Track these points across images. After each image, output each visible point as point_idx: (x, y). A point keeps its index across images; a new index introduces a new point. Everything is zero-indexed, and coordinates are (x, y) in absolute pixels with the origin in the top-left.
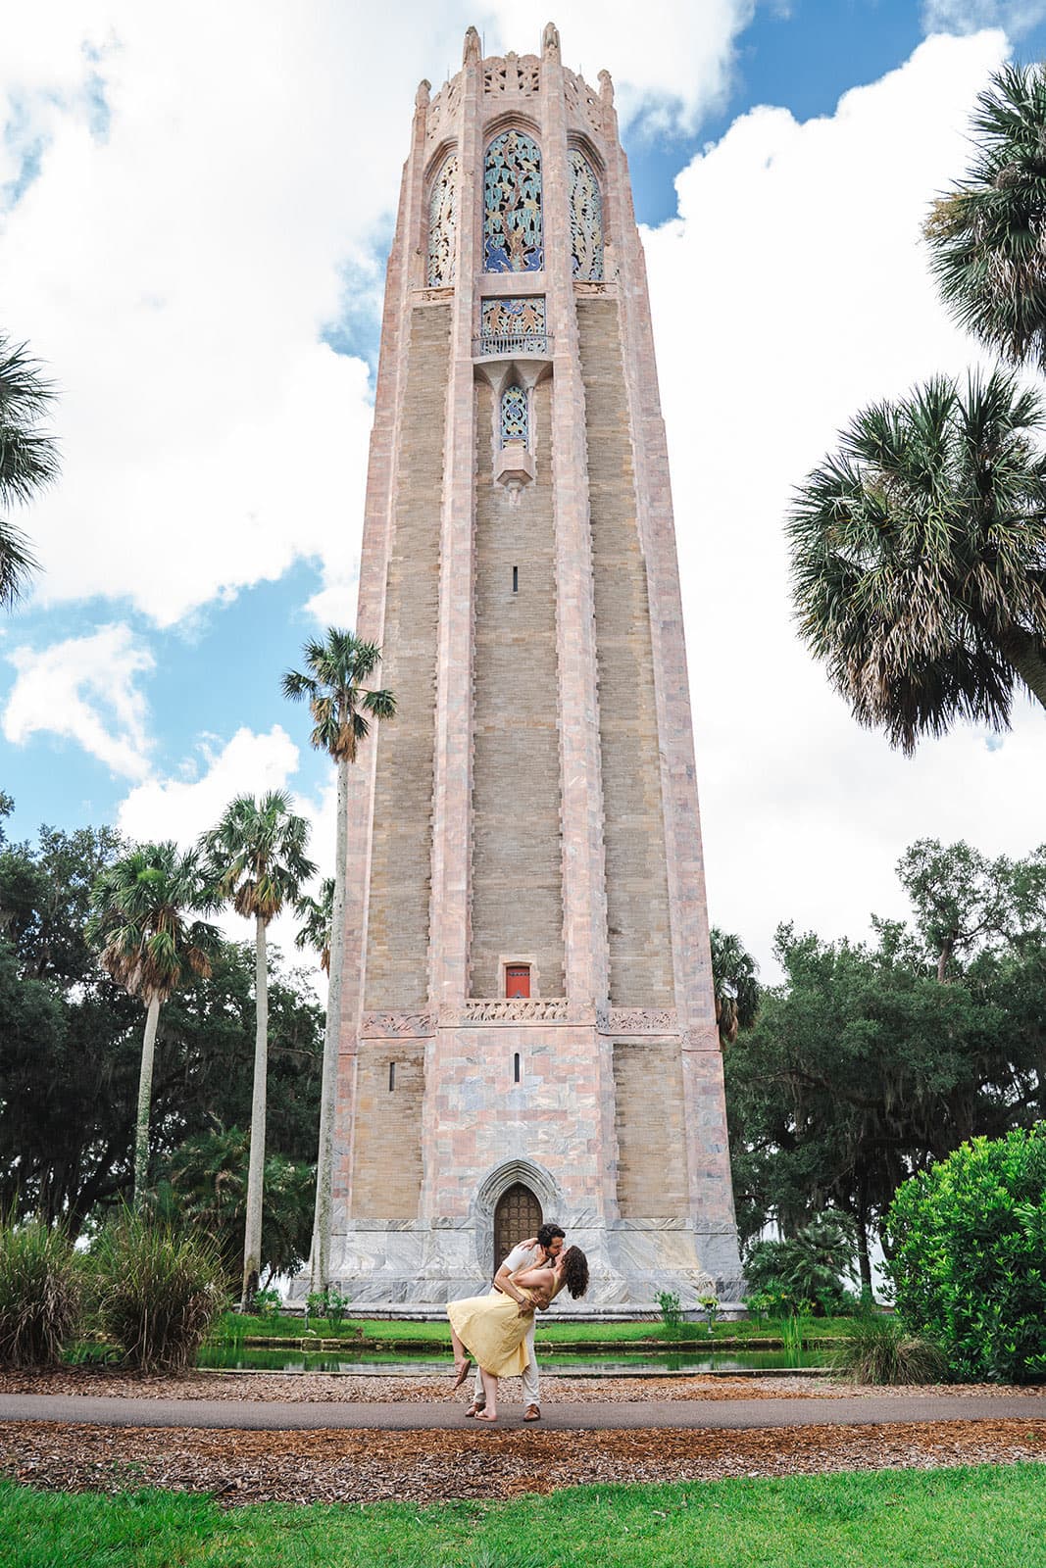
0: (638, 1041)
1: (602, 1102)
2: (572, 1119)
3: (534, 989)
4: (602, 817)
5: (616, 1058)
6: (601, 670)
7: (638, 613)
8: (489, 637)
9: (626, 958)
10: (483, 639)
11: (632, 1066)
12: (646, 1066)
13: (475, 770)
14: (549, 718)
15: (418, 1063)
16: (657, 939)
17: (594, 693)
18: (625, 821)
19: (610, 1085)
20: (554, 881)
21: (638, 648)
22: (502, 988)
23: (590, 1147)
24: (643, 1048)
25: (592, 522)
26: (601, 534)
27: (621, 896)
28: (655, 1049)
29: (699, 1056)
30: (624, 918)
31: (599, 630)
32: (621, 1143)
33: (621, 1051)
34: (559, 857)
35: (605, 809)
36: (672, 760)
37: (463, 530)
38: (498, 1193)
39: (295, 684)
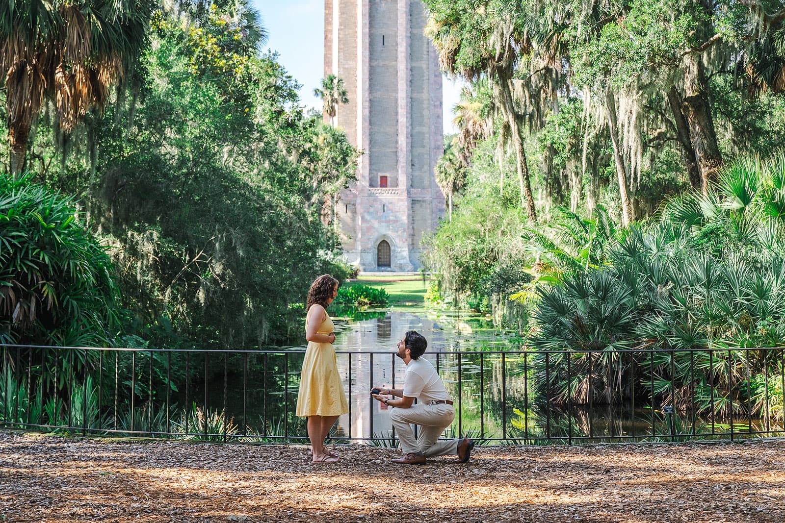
0: (419, 199)
1: (408, 218)
2: (399, 223)
3: (388, 184)
4: (410, 128)
5: (412, 204)
6: (412, 75)
7: (425, 53)
8: (374, 63)
9: (416, 173)
10: (373, 64)
11: (417, 206)
12: (421, 206)
13: (370, 112)
14: (394, 94)
15: (354, 205)
16: (426, 167)
17: (408, 83)
18: (417, 129)
19: (411, 212)
20: (395, 150)
21: (424, 66)
22: (379, 183)
23: (404, 231)
24: (420, 201)
25: (411, 15)
26: (414, 20)
27: (415, 153)
28: (424, 201)
29: (438, 200)
30: (416, 160)
31: (411, 59)
32: (413, 228)
33: (414, 202)
34: (397, 142)
35: (411, 125)
36: (435, 100)
37: (366, 24)
38: (378, 242)
39: (316, 92)
